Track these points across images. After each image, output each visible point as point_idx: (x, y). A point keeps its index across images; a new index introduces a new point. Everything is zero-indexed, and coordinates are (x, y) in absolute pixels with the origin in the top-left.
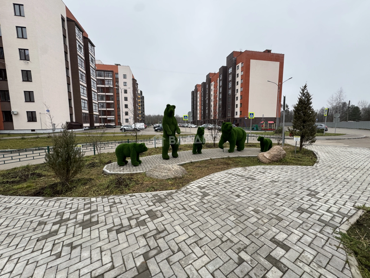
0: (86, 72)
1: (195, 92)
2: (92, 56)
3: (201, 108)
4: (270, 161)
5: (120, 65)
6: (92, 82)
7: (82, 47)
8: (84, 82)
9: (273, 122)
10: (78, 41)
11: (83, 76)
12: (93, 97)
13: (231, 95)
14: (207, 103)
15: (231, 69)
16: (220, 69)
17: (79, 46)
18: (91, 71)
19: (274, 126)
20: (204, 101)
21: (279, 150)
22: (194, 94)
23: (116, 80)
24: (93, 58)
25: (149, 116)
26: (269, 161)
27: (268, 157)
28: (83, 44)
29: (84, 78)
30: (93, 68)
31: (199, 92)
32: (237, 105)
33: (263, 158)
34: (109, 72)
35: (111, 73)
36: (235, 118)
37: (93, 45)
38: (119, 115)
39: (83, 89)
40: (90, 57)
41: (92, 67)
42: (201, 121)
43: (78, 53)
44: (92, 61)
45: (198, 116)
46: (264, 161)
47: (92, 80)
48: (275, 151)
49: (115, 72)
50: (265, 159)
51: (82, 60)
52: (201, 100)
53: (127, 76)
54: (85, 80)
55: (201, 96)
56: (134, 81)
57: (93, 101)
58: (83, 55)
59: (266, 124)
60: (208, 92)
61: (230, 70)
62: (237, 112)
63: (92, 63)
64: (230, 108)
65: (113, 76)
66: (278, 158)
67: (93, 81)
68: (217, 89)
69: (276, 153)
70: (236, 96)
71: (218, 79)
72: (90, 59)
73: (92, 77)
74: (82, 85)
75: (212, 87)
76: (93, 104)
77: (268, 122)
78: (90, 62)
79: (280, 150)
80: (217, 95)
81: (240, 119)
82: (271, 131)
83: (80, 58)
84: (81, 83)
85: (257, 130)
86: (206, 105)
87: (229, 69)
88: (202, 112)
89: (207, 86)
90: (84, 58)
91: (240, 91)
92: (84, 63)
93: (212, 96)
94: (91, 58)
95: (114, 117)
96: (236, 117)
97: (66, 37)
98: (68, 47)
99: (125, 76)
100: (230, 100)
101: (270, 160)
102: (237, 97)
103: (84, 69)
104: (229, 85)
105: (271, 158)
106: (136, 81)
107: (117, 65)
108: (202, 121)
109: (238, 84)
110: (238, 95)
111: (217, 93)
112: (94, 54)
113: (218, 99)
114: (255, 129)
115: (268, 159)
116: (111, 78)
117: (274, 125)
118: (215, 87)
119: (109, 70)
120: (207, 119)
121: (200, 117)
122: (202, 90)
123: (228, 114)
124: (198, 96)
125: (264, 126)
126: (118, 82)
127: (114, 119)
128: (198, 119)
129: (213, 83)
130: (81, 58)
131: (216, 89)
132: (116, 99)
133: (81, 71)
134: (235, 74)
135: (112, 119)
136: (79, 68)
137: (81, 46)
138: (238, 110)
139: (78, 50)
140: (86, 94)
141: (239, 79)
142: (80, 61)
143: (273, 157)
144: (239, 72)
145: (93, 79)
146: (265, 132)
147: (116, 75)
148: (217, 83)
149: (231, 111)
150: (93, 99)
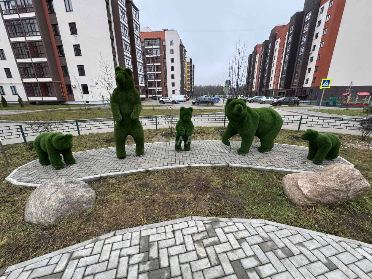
0: (130, 41)
1: (253, 56)
2: (137, 23)
3: (259, 76)
4: (309, 202)
5: (167, 30)
6: (137, 52)
7: (125, 13)
8: (128, 52)
9: (369, 94)
10: (121, 7)
11: (127, 46)
12: (138, 68)
13: (303, 55)
14: (267, 68)
15: (310, 15)
16: (292, 18)
17: (122, 12)
18: (136, 40)
19: (367, 101)
20: (264, 66)
21: (346, 178)
22: (252, 58)
23: (163, 49)
24: (137, 25)
25: (200, 87)
26: (306, 200)
27: (305, 191)
28: (125, 9)
29: (129, 48)
30: (138, 36)
31: (258, 55)
32: (310, 69)
33: (294, 189)
34: (156, 40)
35: (158, 40)
36: (303, 88)
37: (137, 10)
38: (166, 87)
39: (128, 60)
40: (134, 23)
41: (136, 35)
42: (256, 92)
43: (121, 20)
44: (137, 29)
45: (254, 85)
46: (293, 197)
47: (136, 50)
48: (331, 180)
49: (162, 39)
50: (297, 192)
51: (125, 28)
52: (259, 66)
53: (174, 43)
54: (129, 51)
55: (260, 60)
56: (182, 47)
57: (139, 72)
58: (126, 22)
59: (354, 97)
60: (270, 54)
61: (308, 17)
62: (308, 80)
63: (136, 31)
64: (298, 74)
65: (160, 44)
66: (338, 198)
67: (138, 50)
68: (284, 48)
69: (334, 185)
70: (311, 56)
71: (287, 33)
72: (134, 27)
73: (136, 46)
74: (127, 56)
75: (277, 47)
76: (139, 75)
77: (358, 94)
78: (134, 29)
79: (349, 180)
80: (282, 57)
81: (311, 89)
82: (358, 109)
83: (123, 26)
84: (125, 53)
85: (334, 105)
86: (265, 71)
87: (306, 15)
88: (259, 81)
89: (270, 45)
90: (127, 25)
91: (319, 48)
92: (127, 32)
93: (275, 59)
94: (136, 25)
95: (161, 88)
96: (305, 85)
97: (109, 4)
98: (112, 15)
99: (172, 43)
100: (300, 62)
101: (310, 199)
102: (312, 58)
103: (128, 38)
104: (303, 40)
105: (316, 197)
106: (184, 48)
107: (165, 30)
108: (258, 91)
109: (316, 37)
110: (315, 54)
111: (282, 55)
112: (138, 20)
113: (282, 62)
114: (331, 103)
115: (306, 198)
116: (159, 47)
117: (368, 98)
118: (282, 45)
119: (157, 37)
120: (264, 89)
121: (256, 87)
122: (263, 52)
123: (295, 82)
124: (257, 60)
125: (348, 100)
126: (165, 50)
127: (161, 90)
128: (254, 90)
129: (279, 40)
130: (125, 26)
131: (282, 48)
132: (163, 69)
133: (125, 40)
134: (316, 21)
135: (159, 90)
136: (123, 37)
137: (124, 11)
138: (310, 76)
139: (120, 17)
140: (131, 65)
141: (320, 30)
142: (124, 29)
143: (321, 195)
144: (323, 17)
145: (138, 49)
146: (347, 110)
147: (163, 42)
148: (285, 39)
149: (299, 78)
150: (138, 70)
